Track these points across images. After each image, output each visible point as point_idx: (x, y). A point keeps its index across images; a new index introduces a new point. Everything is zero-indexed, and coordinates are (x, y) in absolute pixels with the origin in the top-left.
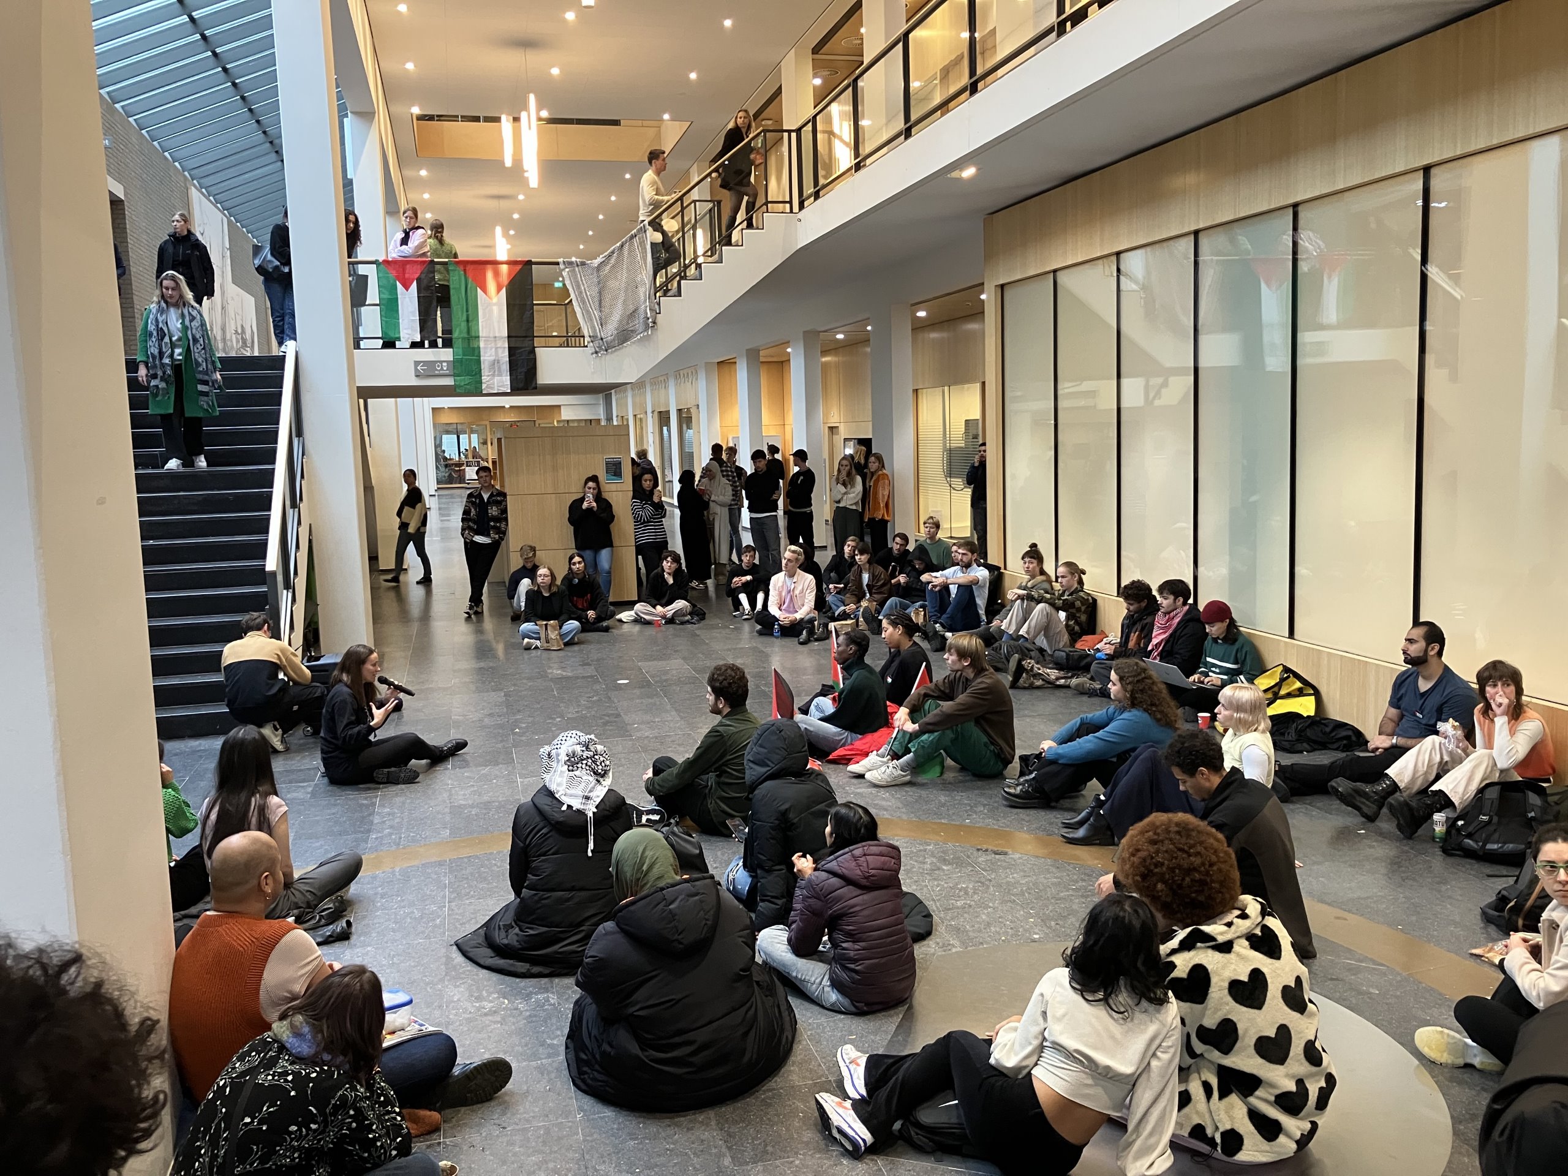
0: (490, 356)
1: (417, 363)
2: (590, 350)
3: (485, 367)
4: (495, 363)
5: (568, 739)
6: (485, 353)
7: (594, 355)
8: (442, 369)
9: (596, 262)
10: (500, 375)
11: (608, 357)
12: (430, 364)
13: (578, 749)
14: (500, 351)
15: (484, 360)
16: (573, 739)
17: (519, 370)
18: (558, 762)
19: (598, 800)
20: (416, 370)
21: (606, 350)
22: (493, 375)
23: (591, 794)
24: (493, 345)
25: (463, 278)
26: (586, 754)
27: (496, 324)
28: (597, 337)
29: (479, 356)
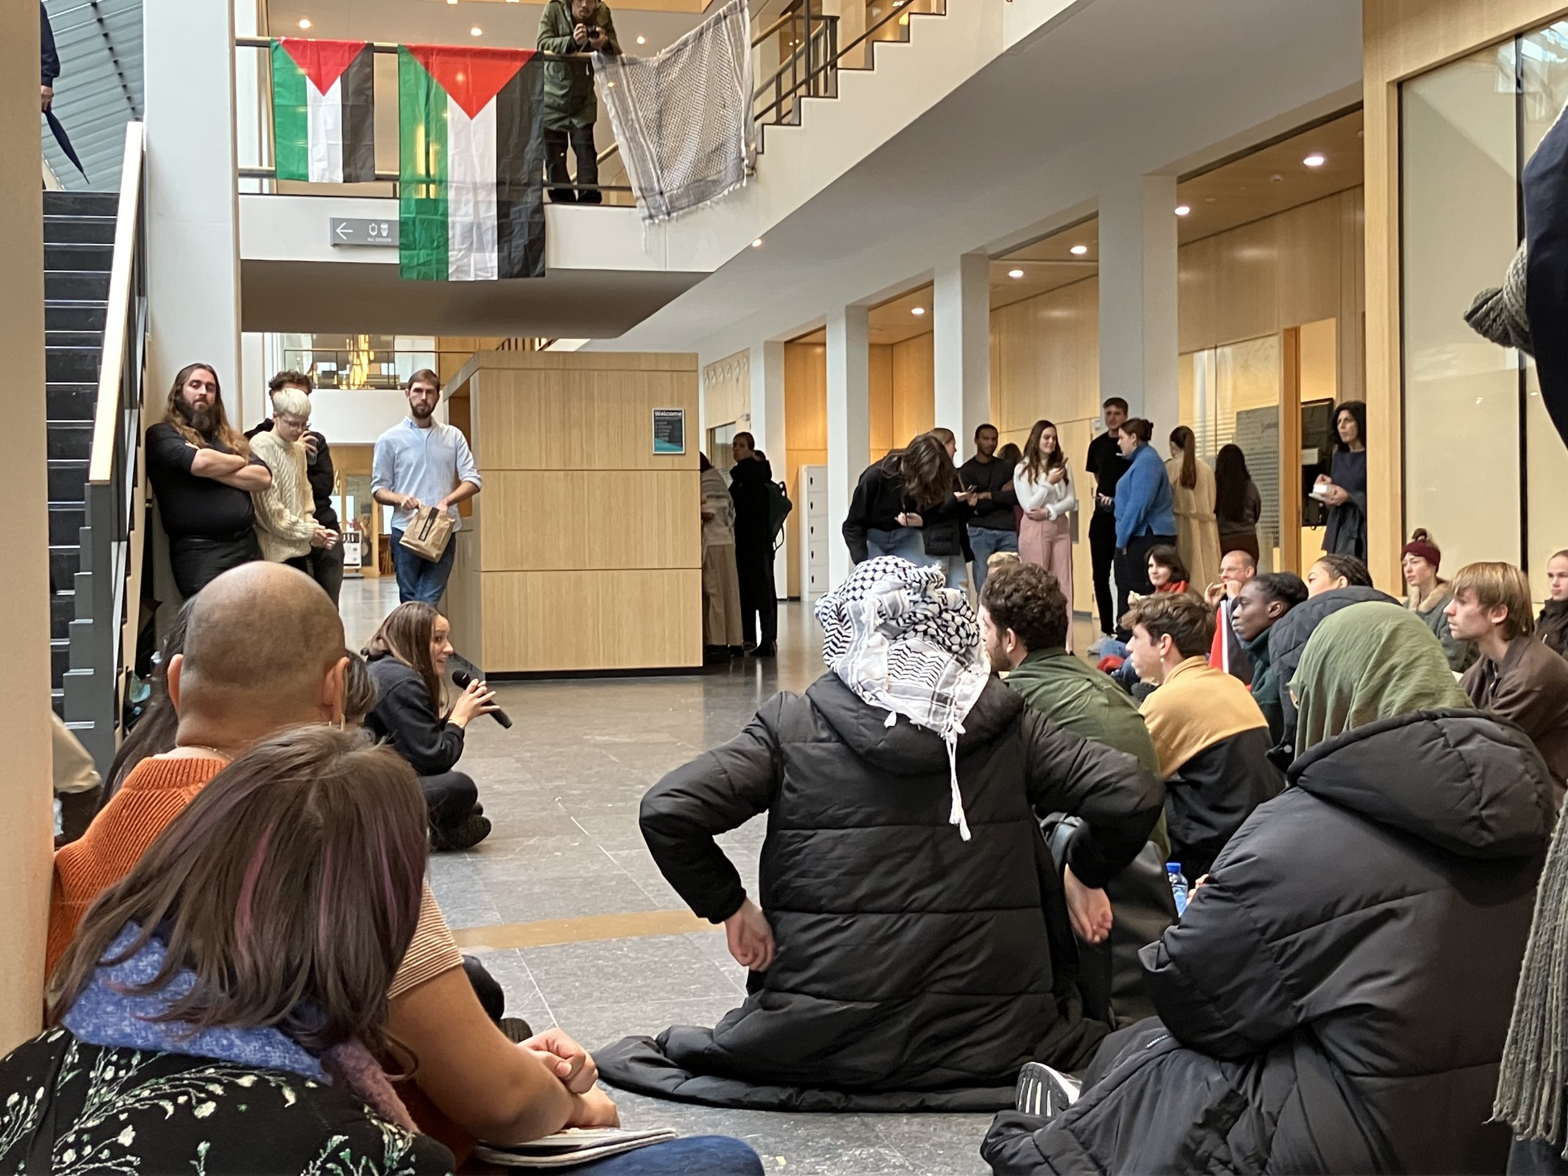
0: (466, 215)
1: (335, 222)
2: (641, 211)
3: (455, 234)
4: (473, 229)
5: (877, 576)
6: (456, 210)
7: (648, 222)
8: (379, 235)
9: (654, 61)
10: (481, 248)
11: (669, 227)
12: (360, 225)
13: (905, 598)
14: (482, 208)
15: (454, 223)
16: (889, 577)
17: (514, 243)
18: (861, 630)
19: (968, 706)
20: (334, 234)
21: (669, 214)
22: (470, 249)
23: (948, 691)
24: (471, 196)
25: (423, 78)
26: (921, 611)
27: (476, 160)
28: (652, 189)
29: (445, 214)
